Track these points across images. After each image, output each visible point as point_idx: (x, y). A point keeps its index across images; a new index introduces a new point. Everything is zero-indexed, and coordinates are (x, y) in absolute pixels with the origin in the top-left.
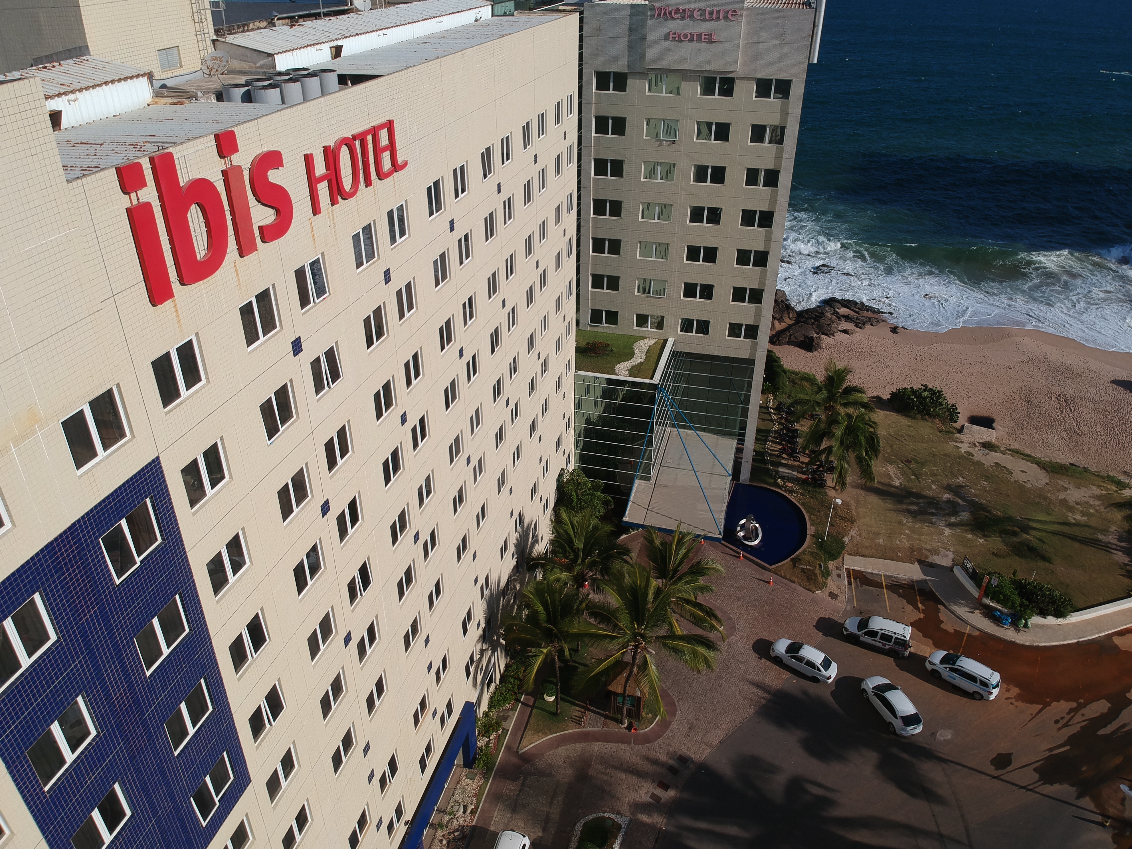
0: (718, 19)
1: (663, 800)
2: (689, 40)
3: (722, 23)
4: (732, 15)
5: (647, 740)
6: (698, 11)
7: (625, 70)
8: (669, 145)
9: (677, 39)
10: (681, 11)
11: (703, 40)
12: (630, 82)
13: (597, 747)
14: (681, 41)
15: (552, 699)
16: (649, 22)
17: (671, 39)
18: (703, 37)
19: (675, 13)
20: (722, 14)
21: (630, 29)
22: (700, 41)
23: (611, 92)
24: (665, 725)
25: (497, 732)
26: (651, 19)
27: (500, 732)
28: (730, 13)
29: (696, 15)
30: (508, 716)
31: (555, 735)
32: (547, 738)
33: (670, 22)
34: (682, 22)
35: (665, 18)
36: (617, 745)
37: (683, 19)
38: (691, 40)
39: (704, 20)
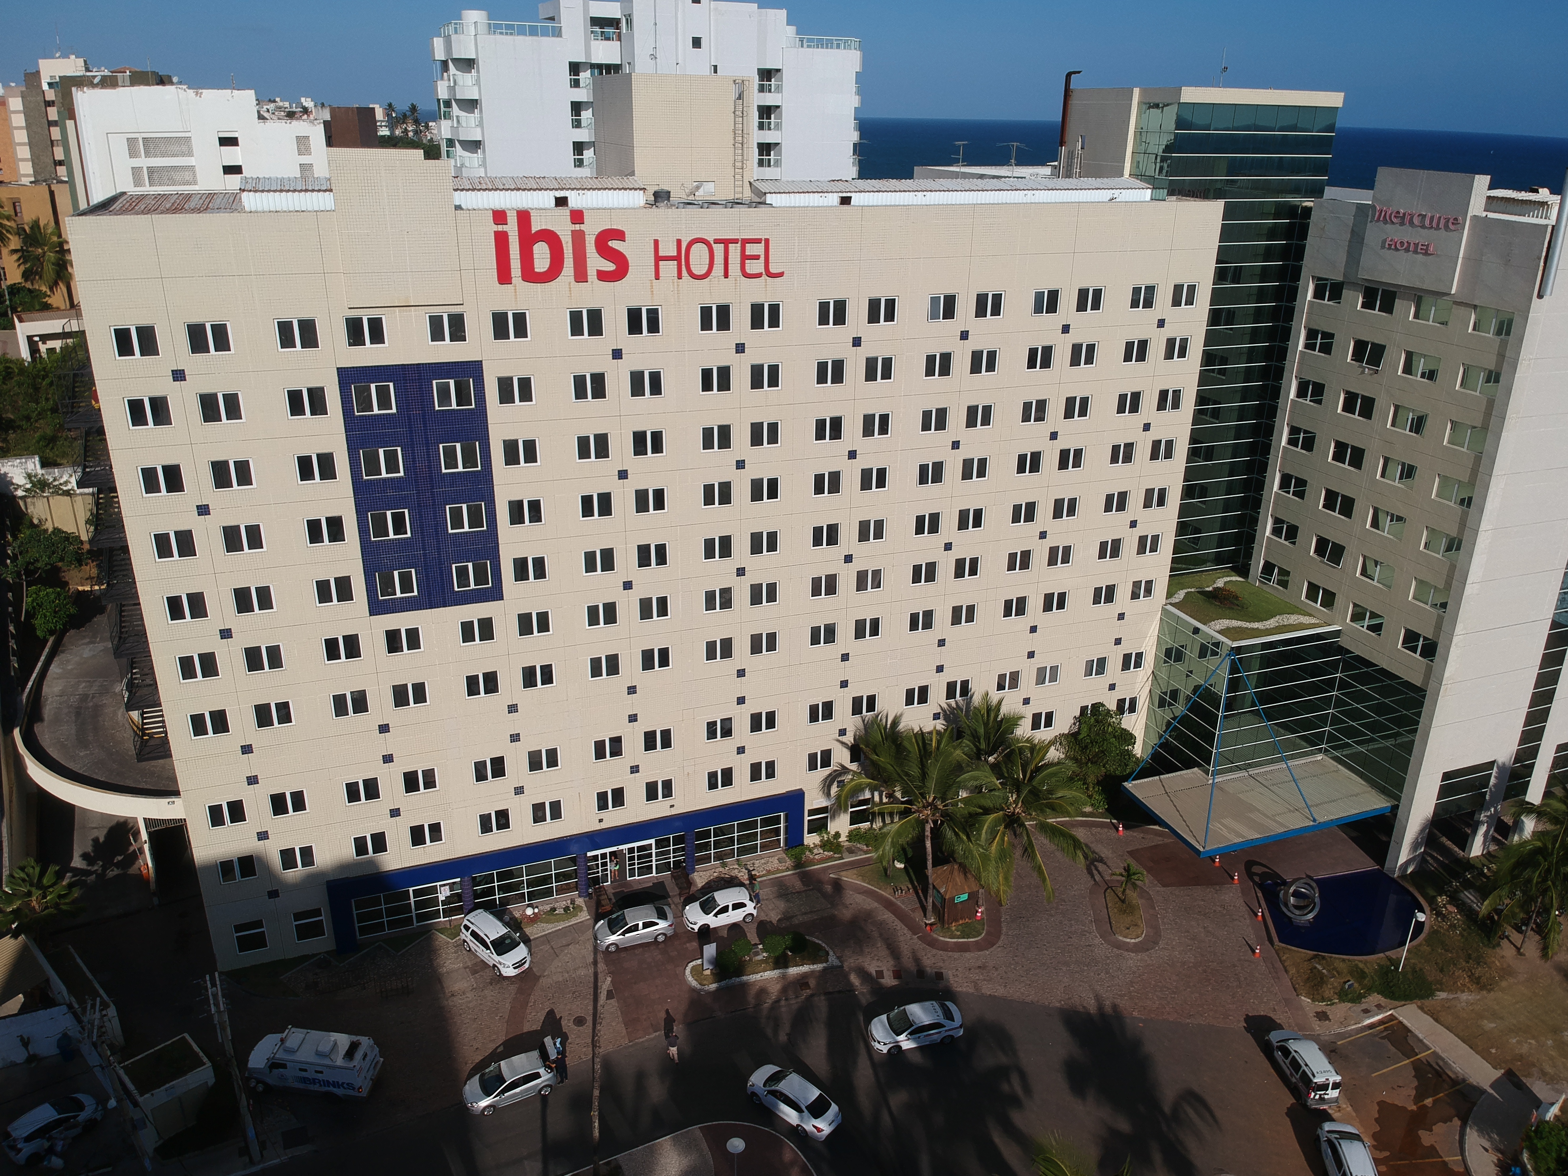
0: (1438, 228)
1: (882, 981)
2: (1405, 249)
3: (1442, 232)
4: (1453, 223)
5: (933, 944)
6: (1419, 215)
7: (1340, 278)
8: (1371, 374)
9: (1393, 247)
10: (1401, 215)
11: (1419, 251)
12: (1345, 292)
13: (887, 916)
14: (1396, 249)
15: (902, 866)
16: (1369, 224)
17: (1387, 246)
18: (1420, 247)
19: (1395, 216)
20: (1442, 221)
21: (1353, 231)
22: (1416, 252)
23: (1326, 302)
24: (963, 948)
25: (835, 853)
26: (1371, 222)
27: (836, 855)
28: (1451, 221)
29: (1416, 221)
30: (856, 853)
31: (870, 887)
32: (862, 884)
33: (1389, 226)
34: (1401, 227)
35: (1385, 221)
36: (904, 927)
37: (1402, 224)
38: (1407, 250)
39: (1423, 227)
